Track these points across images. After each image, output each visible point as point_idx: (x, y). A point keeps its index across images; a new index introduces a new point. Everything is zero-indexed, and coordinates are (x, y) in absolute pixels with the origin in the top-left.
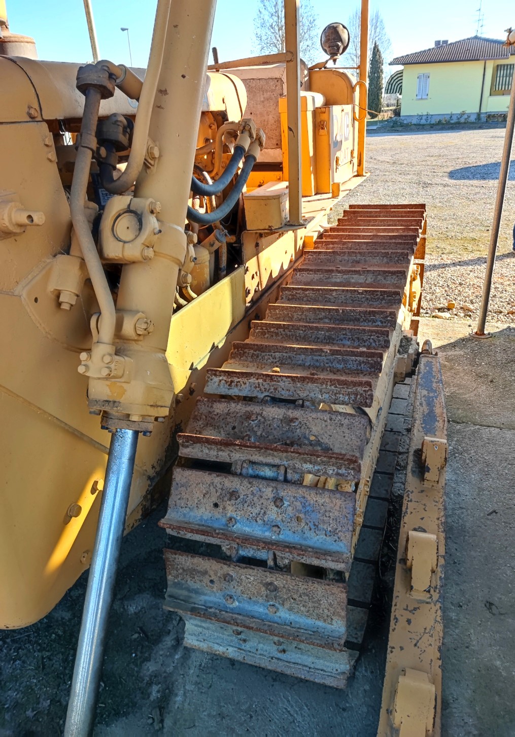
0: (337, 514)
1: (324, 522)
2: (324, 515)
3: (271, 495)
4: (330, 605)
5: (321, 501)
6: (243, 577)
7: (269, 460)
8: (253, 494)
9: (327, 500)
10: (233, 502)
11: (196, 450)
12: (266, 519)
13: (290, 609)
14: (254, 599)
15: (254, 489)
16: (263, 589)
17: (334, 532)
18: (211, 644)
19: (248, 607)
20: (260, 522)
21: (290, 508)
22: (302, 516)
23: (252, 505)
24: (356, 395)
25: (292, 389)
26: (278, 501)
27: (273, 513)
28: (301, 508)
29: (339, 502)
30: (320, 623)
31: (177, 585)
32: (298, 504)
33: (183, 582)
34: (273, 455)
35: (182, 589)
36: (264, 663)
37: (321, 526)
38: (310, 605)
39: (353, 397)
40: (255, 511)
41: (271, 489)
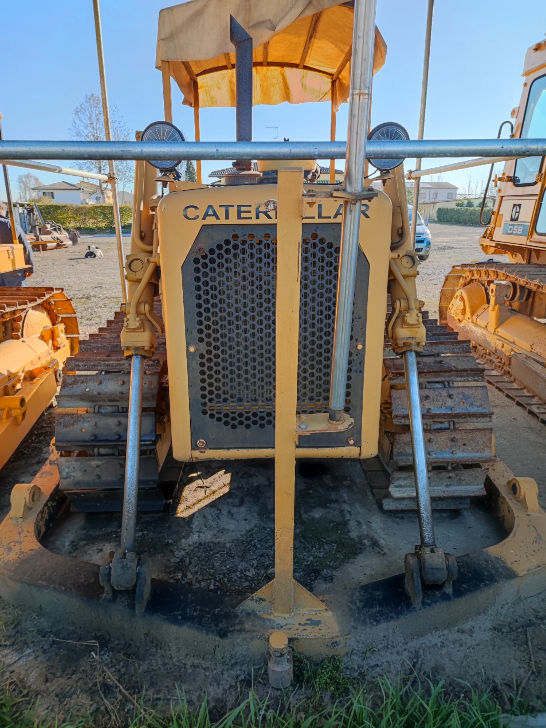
0: (480, 397)
1: (475, 402)
2: (474, 398)
3: (446, 394)
4: (484, 442)
5: (471, 392)
6: (438, 439)
7: (439, 379)
8: (436, 395)
9: (474, 391)
10: (427, 401)
11: (399, 380)
12: (446, 406)
13: (463, 451)
14: (443, 450)
15: (437, 393)
16: (449, 442)
17: (481, 405)
19: (440, 456)
20: (444, 408)
21: (457, 399)
22: (464, 401)
23: (438, 400)
24: (463, 348)
25: (430, 350)
26: (450, 396)
27: (449, 402)
28: (462, 397)
29: (480, 391)
30: (479, 454)
31: (400, 454)
32: (460, 396)
33: (403, 451)
34: (442, 376)
35: (402, 455)
37: (474, 404)
38: (474, 445)
39: (461, 349)
40: (440, 403)
41: (445, 391)
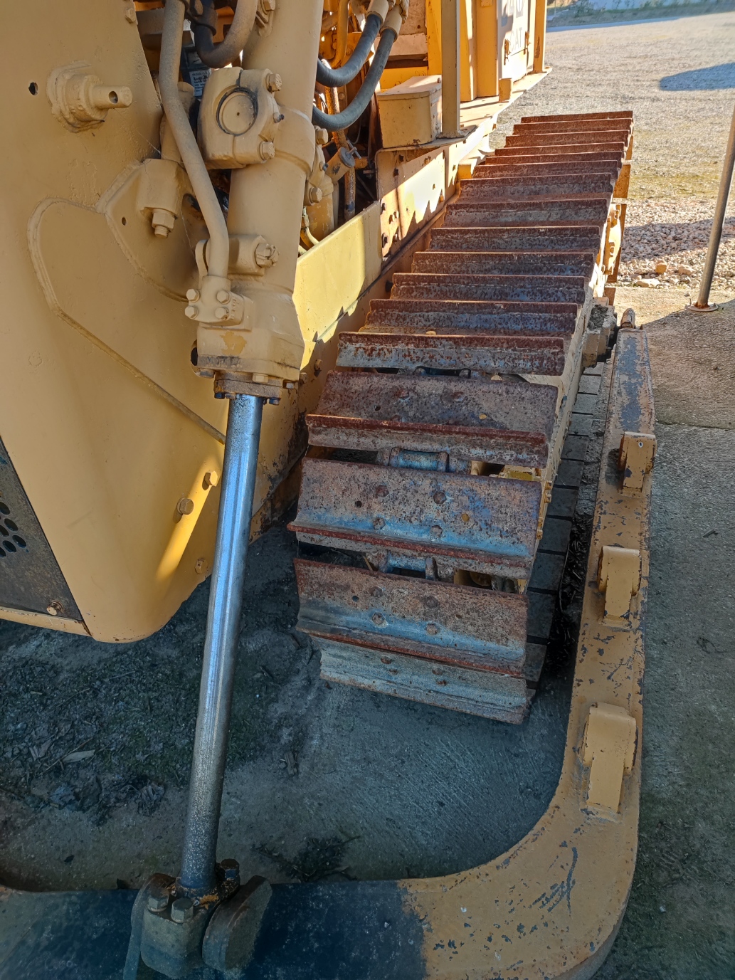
0: (516, 509)
1: (498, 520)
2: (499, 511)
3: (429, 489)
4: (506, 621)
5: (495, 494)
6: (395, 591)
7: (426, 446)
8: (405, 488)
9: (503, 493)
10: (380, 499)
11: (331, 437)
12: (423, 519)
13: (455, 629)
14: (408, 617)
15: (407, 482)
16: (420, 605)
17: (512, 532)
18: (354, 677)
19: (400, 628)
20: (415, 522)
21: (455, 505)
22: (470, 513)
23: (405, 501)
24: (542, 359)
25: (455, 355)
26: (438, 496)
27: (432, 511)
28: (468, 503)
29: (518, 495)
30: (492, 645)
31: (310, 604)
32: (465, 498)
33: (319, 599)
34: (431, 439)
35: (318, 608)
36: (421, 697)
37: (495, 525)
38: (480, 622)
39: (537, 362)
40: (409, 509)
41: (428, 482)
